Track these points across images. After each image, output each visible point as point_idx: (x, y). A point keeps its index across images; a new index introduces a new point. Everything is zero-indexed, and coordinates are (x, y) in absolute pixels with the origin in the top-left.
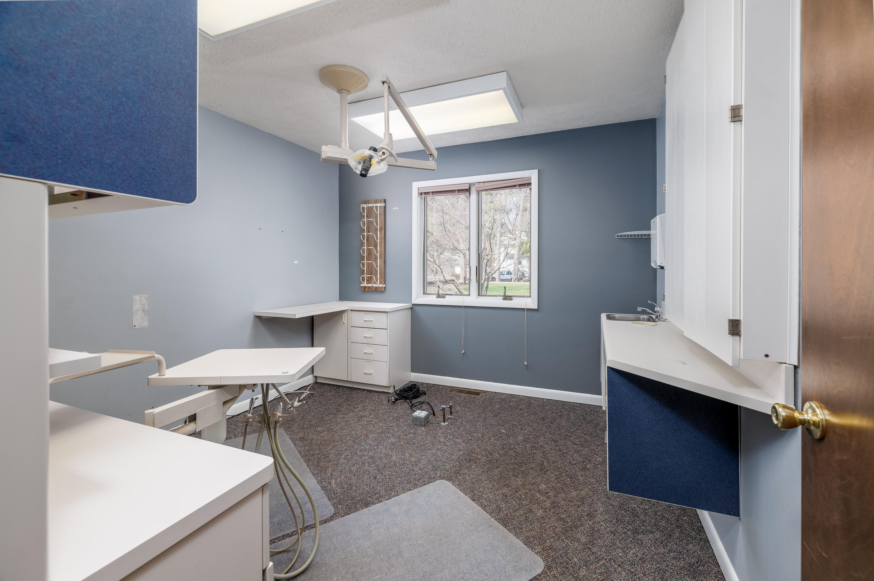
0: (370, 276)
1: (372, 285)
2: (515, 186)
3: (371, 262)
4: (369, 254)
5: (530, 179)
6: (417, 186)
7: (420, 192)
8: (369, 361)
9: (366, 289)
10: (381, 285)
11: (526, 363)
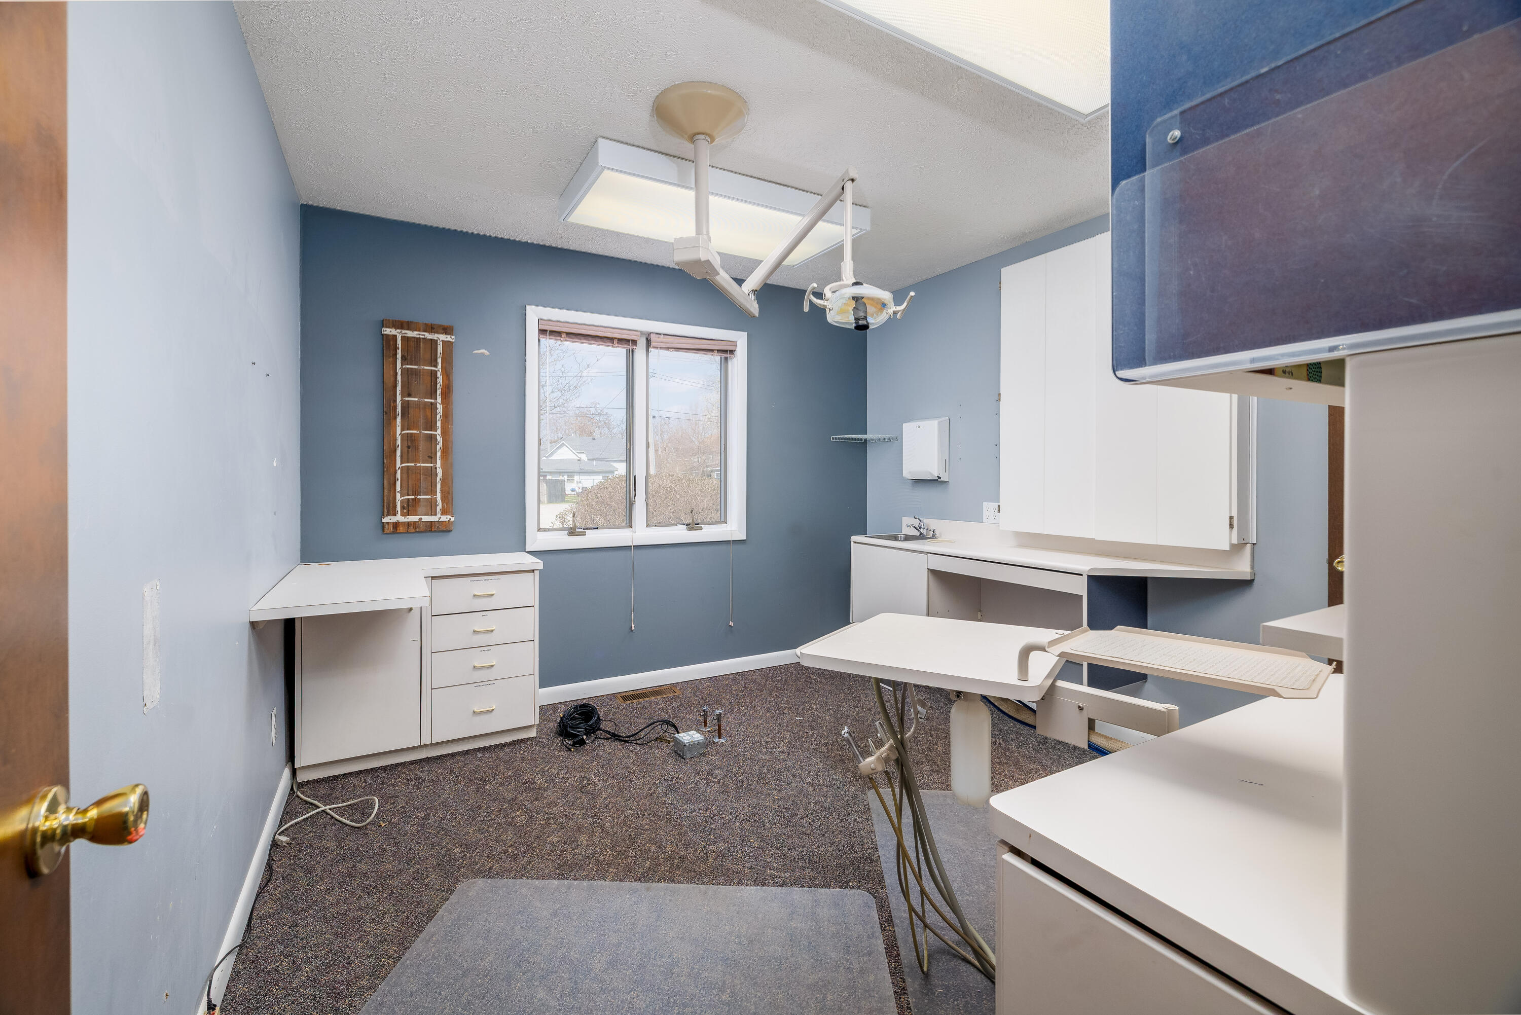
0: (413, 497)
1: (421, 519)
2: (712, 350)
3: (413, 464)
4: (409, 447)
5: (734, 343)
6: (534, 314)
7: (542, 327)
8: (487, 683)
9: (401, 529)
10: (445, 518)
11: (731, 624)
